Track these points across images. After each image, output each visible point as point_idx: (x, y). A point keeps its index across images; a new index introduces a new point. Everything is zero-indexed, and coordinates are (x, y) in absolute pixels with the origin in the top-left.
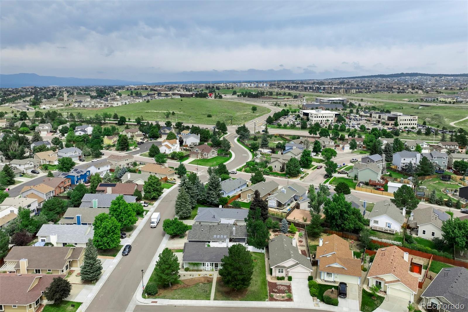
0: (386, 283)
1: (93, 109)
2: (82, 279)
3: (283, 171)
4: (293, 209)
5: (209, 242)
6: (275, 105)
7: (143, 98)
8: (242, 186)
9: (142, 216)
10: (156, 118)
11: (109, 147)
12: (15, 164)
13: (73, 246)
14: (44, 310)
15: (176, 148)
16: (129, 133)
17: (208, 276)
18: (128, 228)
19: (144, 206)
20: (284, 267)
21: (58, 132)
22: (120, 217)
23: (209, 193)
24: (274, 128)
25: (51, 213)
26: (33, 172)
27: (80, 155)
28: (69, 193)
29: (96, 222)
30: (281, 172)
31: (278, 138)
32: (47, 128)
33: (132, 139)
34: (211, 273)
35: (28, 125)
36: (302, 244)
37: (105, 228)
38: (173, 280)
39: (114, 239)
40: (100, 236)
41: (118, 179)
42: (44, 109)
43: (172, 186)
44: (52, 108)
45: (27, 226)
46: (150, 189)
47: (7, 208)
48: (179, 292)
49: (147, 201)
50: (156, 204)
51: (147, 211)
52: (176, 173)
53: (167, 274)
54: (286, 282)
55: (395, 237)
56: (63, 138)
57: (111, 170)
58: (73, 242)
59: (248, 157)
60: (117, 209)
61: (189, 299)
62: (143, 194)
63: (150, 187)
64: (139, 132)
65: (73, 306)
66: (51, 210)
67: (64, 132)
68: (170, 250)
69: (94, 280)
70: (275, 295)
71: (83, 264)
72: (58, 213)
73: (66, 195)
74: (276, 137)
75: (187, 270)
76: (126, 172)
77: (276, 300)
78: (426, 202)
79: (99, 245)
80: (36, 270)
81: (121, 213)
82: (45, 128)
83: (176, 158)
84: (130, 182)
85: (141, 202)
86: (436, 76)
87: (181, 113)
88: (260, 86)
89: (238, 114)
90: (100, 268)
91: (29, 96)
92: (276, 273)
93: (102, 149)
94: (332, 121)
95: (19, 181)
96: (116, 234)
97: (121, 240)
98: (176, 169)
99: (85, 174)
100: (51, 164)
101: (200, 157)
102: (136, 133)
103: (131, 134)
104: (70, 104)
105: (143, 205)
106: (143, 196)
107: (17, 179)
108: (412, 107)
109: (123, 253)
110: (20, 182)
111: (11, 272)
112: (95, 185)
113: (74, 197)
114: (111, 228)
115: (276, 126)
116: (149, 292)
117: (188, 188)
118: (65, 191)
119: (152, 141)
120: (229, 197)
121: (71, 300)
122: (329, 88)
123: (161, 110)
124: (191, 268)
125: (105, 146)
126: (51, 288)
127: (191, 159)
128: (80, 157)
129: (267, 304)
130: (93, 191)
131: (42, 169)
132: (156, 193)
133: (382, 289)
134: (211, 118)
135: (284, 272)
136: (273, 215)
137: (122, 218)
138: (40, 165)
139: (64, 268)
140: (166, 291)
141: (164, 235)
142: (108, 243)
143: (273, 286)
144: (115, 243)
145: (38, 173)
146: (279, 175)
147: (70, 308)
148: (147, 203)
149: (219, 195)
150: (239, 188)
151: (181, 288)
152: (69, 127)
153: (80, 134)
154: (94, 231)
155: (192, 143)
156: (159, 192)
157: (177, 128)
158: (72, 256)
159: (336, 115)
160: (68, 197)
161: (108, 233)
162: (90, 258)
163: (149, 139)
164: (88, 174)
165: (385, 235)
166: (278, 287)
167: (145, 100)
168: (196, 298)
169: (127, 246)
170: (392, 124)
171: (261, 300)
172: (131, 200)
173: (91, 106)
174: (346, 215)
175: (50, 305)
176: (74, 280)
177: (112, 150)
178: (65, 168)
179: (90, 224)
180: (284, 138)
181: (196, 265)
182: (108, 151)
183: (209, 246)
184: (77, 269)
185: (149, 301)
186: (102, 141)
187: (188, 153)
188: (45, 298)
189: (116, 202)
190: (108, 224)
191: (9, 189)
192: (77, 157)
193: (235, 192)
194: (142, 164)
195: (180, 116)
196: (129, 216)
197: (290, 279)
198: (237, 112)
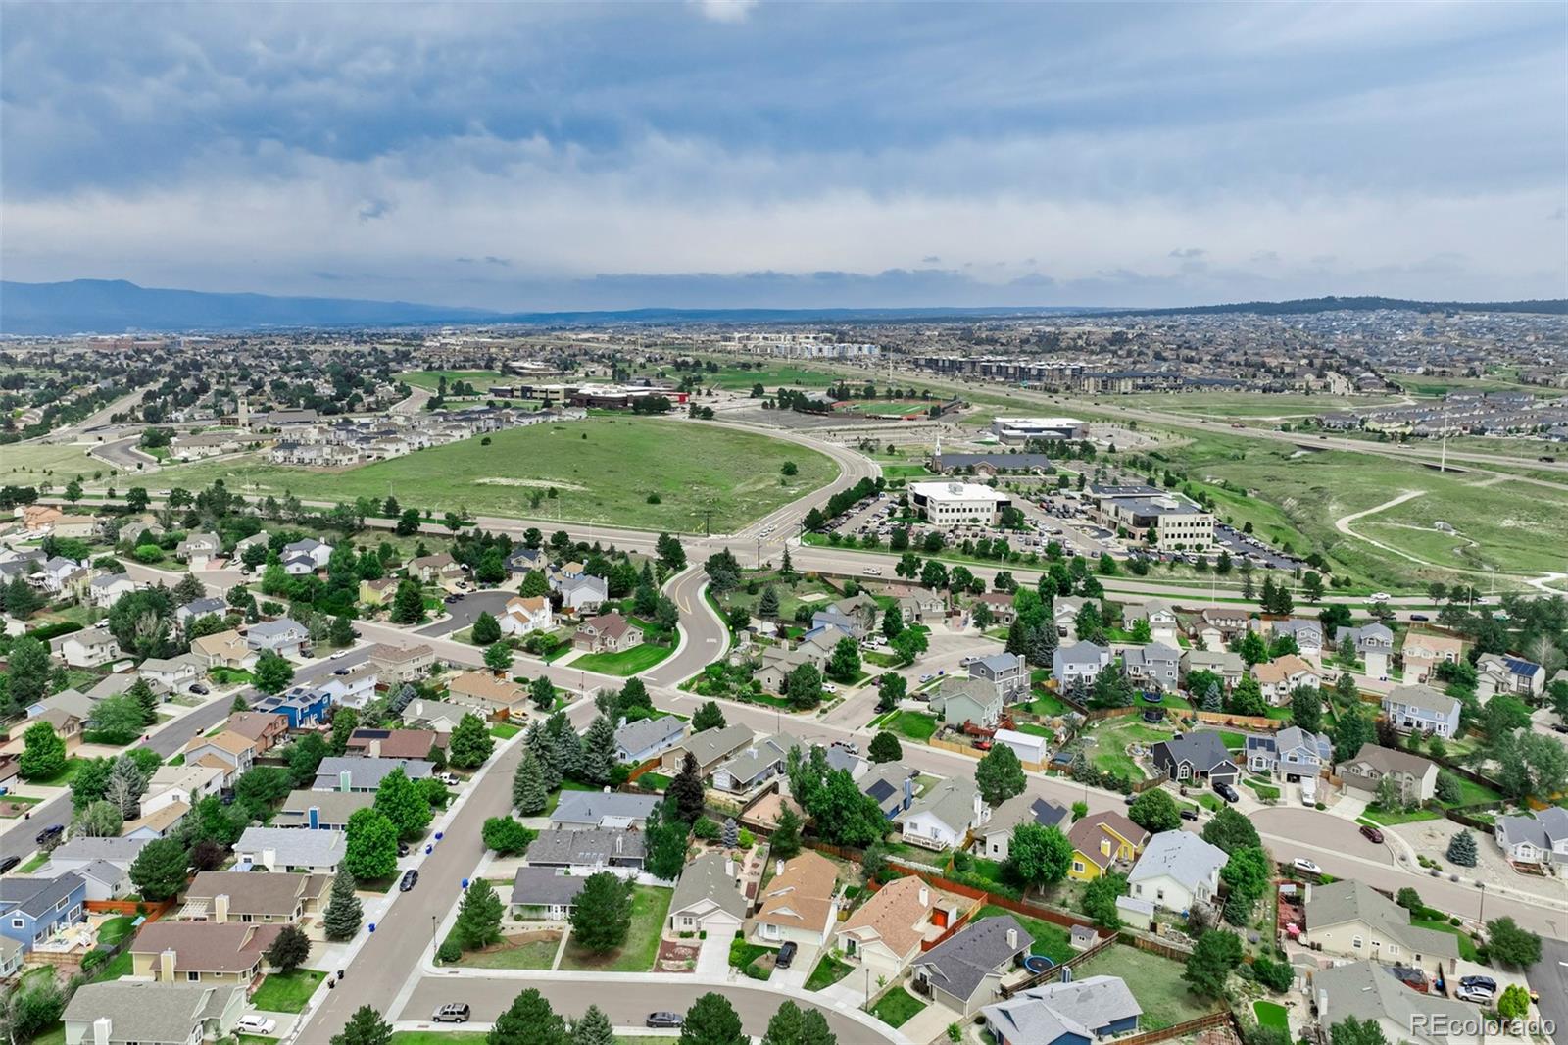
0: (862, 942)
1: (327, 470)
2: (328, 933)
3: (786, 692)
4: (765, 793)
5: (569, 866)
6: (862, 447)
7: (474, 423)
8: (672, 736)
9: (444, 809)
10: (503, 505)
11: (373, 610)
12: (153, 670)
13: (306, 872)
14: (264, 983)
15: (544, 619)
16: (427, 568)
17: (555, 929)
18: (412, 835)
19: (450, 784)
20: (694, 914)
21: (238, 557)
22: (397, 813)
23: (587, 758)
24: (821, 544)
25: (256, 801)
26: (194, 689)
27: (303, 640)
28: (285, 752)
29: (351, 826)
30: (781, 693)
31: (817, 583)
32: (208, 546)
33: (434, 584)
34: (561, 924)
35: (157, 536)
36: (756, 870)
37: (369, 838)
38: (488, 936)
39: (386, 859)
40: (358, 853)
41: (394, 713)
42: (186, 460)
43: (519, 730)
44: (207, 456)
45: (214, 831)
46: (463, 745)
47: (165, 791)
48: (499, 956)
49: (456, 772)
50: (477, 777)
51: (455, 796)
52: (530, 697)
53: (478, 925)
54: (694, 941)
55: (939, 857)
56: (252, 578)
57: (380, 688)
58: (305, 864)
59: (716, 647)
60: (391, 796)
61: (516, 967)
62: (449, 755)
63: (464, 741)
64: (451, 565)
65: (314, 976)
66: (254, 795)
67: (252, 560)
68: (486, 881)
69: (347, 935)
70: (665, 964)
71: (328, 905)
72: (268, 801)
73: (280, 756)
74: (810, 581)
75: (518, 918)
76: (413, 696)
77: (665, 971)
78: (1069, 778)
79: (356, 871)
80: (244, 916)
81: (398, 804)
82: (202, 547)
83: (538, 650)
84: (420, 724)
85: (444, 775)
86: (1435, 311)
87: (576, 488)
88: (849, 354)
89: (740, 488)
90: (358, 914)
91: (125, 392)
92: (680, 926)
93: (356, 618)
94: (988, 520)
95: (165, 715)
96: (390, 848)
97: (398, 859)
98: (533, 684)
99: (321, 701)
100: (232, 666)
101: (597, 648)
102: (445, 569)
103: (432, 570)
104: (257, 445)
105: (447, 781)
106: (448, 759)
107: (163, 709)
108: (1274, 453)
109: (402, 885)
110: (169, 717)
111: (196, 919)
112: (344, 733)
113: (300, 764)
114: (379, 838)
115: (827, 538)
116: (447, 956)
117: (544, 748)
118: (275, 744)
119: (487, 590)
120: (636, 763)
121: (310, 968)
122: (1057, 372)
123: (521, 477)
124: (526, 915)
125: (362, 607)
126: (277, 945)
127: (575, 653)
128: (301, 645)
129: (649, 977)
130: (339, 748)
131: (214, 682)
132: (478, 753)
133: (857, 955)
134: (656, 507)
135: (694, 923)
136: (717, 807)
137: (401, 815)
138: (209, 670)
139: (294, 913)
140: (475, 955)
141: (484, 851)
142: (373, 867)
143: (669, 947)
144: (387, 866)
145: (207, 693)
146: (771, 704)
147: (308, 980)
148: (455, 778)
149: (610, 762)
150: (664, 740)
151: (504, 950)
152: (267, 547)
153: (298, 569)
154: (347, 843)
155: (584, 603)
156: (484, 750)
157: (556, 548)
158: (308, 891)
159: (999, 504)
160: (285, 762)
161: (375, 847)
162: (342, 895)
163: (479, 584)
164: (325, 702)
165: (924, 853)
166: (677, 950)
167: (478, 429)
168: (527, 966)
169: (410, 871)
170: (1142, 536)
171: (639, 970)
172: (424, 771)
173: (320, 462)
174: (845, 813)
175: (275, 975)
176: (314, 933)
177: (379, 620)
178: (272, 684)
179: (336, 827)
180: (830, 584)
181: (533, 909)
182: (370, 624)
183: (568, 873)
184: (318, 914)
185: (445, 972)
186: (356, 591)
187: (571, 632)
188: (268, 962)
189: (390, 783)
190: (374, 830)
191: (147, 738)
192: (294, 645)
193: (655, 750)
194: (455, 668)
195: (571, 501)
196: (416, 810)
197: (703, 935)
198: (738, 480)
